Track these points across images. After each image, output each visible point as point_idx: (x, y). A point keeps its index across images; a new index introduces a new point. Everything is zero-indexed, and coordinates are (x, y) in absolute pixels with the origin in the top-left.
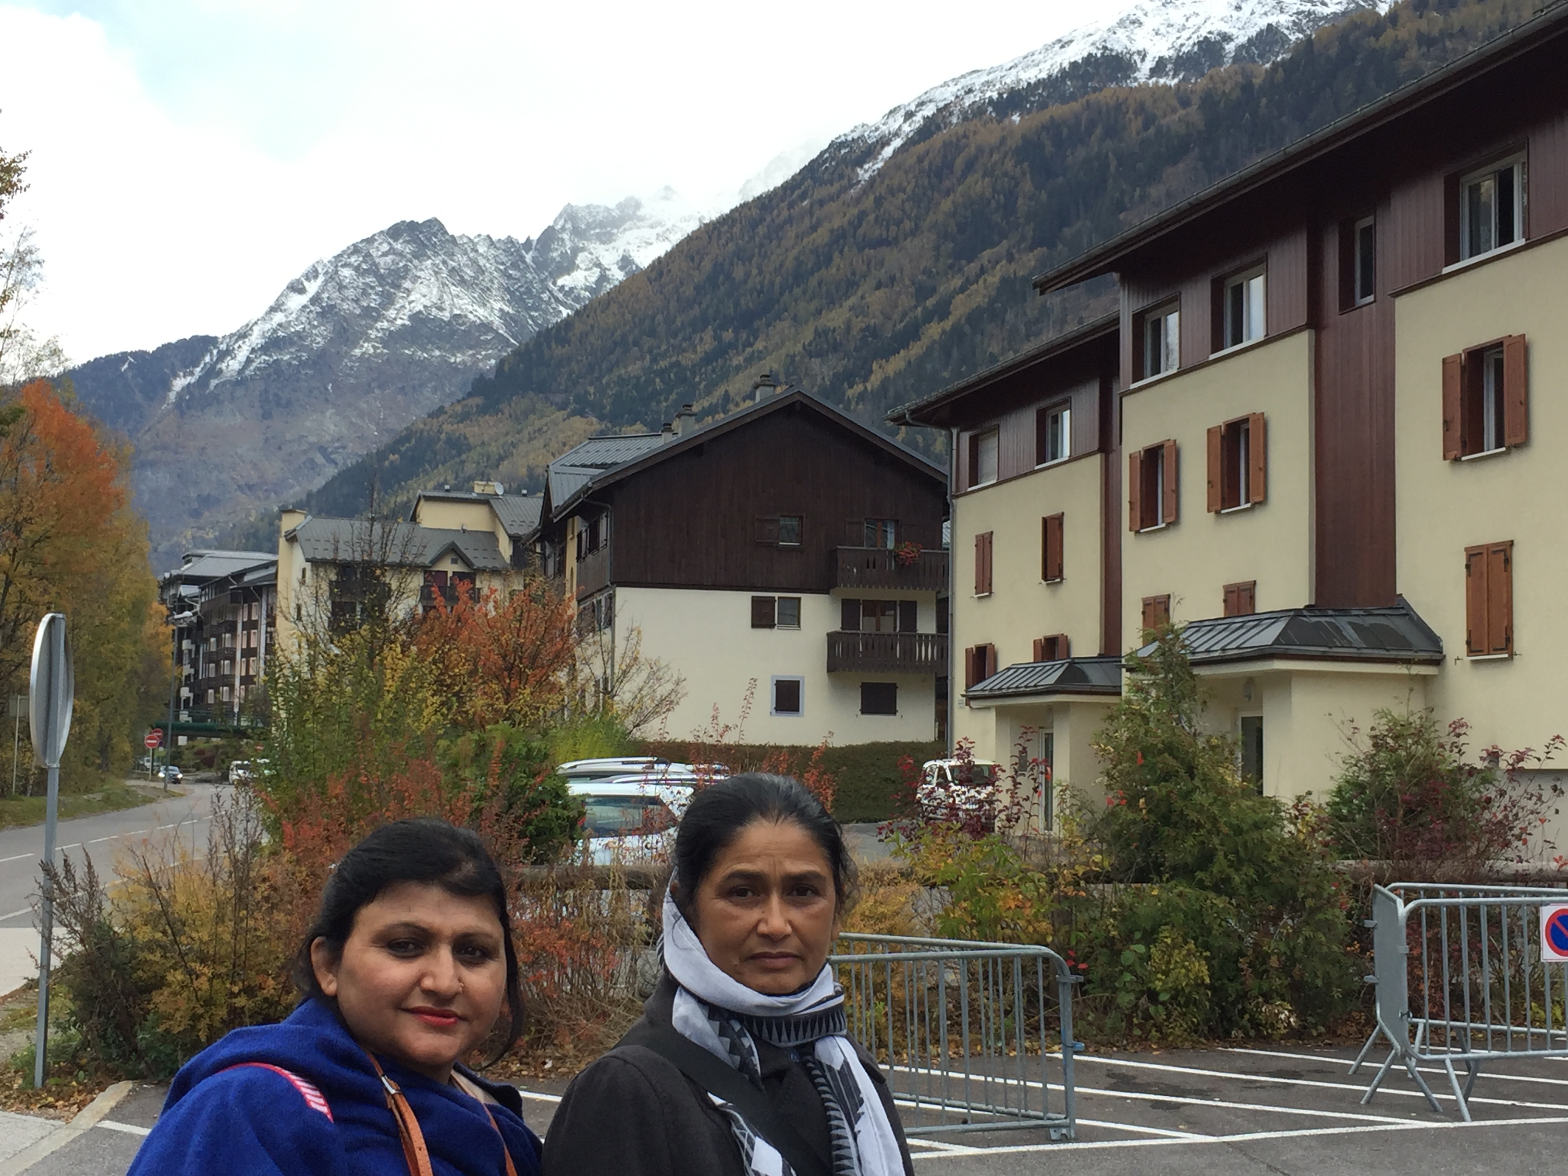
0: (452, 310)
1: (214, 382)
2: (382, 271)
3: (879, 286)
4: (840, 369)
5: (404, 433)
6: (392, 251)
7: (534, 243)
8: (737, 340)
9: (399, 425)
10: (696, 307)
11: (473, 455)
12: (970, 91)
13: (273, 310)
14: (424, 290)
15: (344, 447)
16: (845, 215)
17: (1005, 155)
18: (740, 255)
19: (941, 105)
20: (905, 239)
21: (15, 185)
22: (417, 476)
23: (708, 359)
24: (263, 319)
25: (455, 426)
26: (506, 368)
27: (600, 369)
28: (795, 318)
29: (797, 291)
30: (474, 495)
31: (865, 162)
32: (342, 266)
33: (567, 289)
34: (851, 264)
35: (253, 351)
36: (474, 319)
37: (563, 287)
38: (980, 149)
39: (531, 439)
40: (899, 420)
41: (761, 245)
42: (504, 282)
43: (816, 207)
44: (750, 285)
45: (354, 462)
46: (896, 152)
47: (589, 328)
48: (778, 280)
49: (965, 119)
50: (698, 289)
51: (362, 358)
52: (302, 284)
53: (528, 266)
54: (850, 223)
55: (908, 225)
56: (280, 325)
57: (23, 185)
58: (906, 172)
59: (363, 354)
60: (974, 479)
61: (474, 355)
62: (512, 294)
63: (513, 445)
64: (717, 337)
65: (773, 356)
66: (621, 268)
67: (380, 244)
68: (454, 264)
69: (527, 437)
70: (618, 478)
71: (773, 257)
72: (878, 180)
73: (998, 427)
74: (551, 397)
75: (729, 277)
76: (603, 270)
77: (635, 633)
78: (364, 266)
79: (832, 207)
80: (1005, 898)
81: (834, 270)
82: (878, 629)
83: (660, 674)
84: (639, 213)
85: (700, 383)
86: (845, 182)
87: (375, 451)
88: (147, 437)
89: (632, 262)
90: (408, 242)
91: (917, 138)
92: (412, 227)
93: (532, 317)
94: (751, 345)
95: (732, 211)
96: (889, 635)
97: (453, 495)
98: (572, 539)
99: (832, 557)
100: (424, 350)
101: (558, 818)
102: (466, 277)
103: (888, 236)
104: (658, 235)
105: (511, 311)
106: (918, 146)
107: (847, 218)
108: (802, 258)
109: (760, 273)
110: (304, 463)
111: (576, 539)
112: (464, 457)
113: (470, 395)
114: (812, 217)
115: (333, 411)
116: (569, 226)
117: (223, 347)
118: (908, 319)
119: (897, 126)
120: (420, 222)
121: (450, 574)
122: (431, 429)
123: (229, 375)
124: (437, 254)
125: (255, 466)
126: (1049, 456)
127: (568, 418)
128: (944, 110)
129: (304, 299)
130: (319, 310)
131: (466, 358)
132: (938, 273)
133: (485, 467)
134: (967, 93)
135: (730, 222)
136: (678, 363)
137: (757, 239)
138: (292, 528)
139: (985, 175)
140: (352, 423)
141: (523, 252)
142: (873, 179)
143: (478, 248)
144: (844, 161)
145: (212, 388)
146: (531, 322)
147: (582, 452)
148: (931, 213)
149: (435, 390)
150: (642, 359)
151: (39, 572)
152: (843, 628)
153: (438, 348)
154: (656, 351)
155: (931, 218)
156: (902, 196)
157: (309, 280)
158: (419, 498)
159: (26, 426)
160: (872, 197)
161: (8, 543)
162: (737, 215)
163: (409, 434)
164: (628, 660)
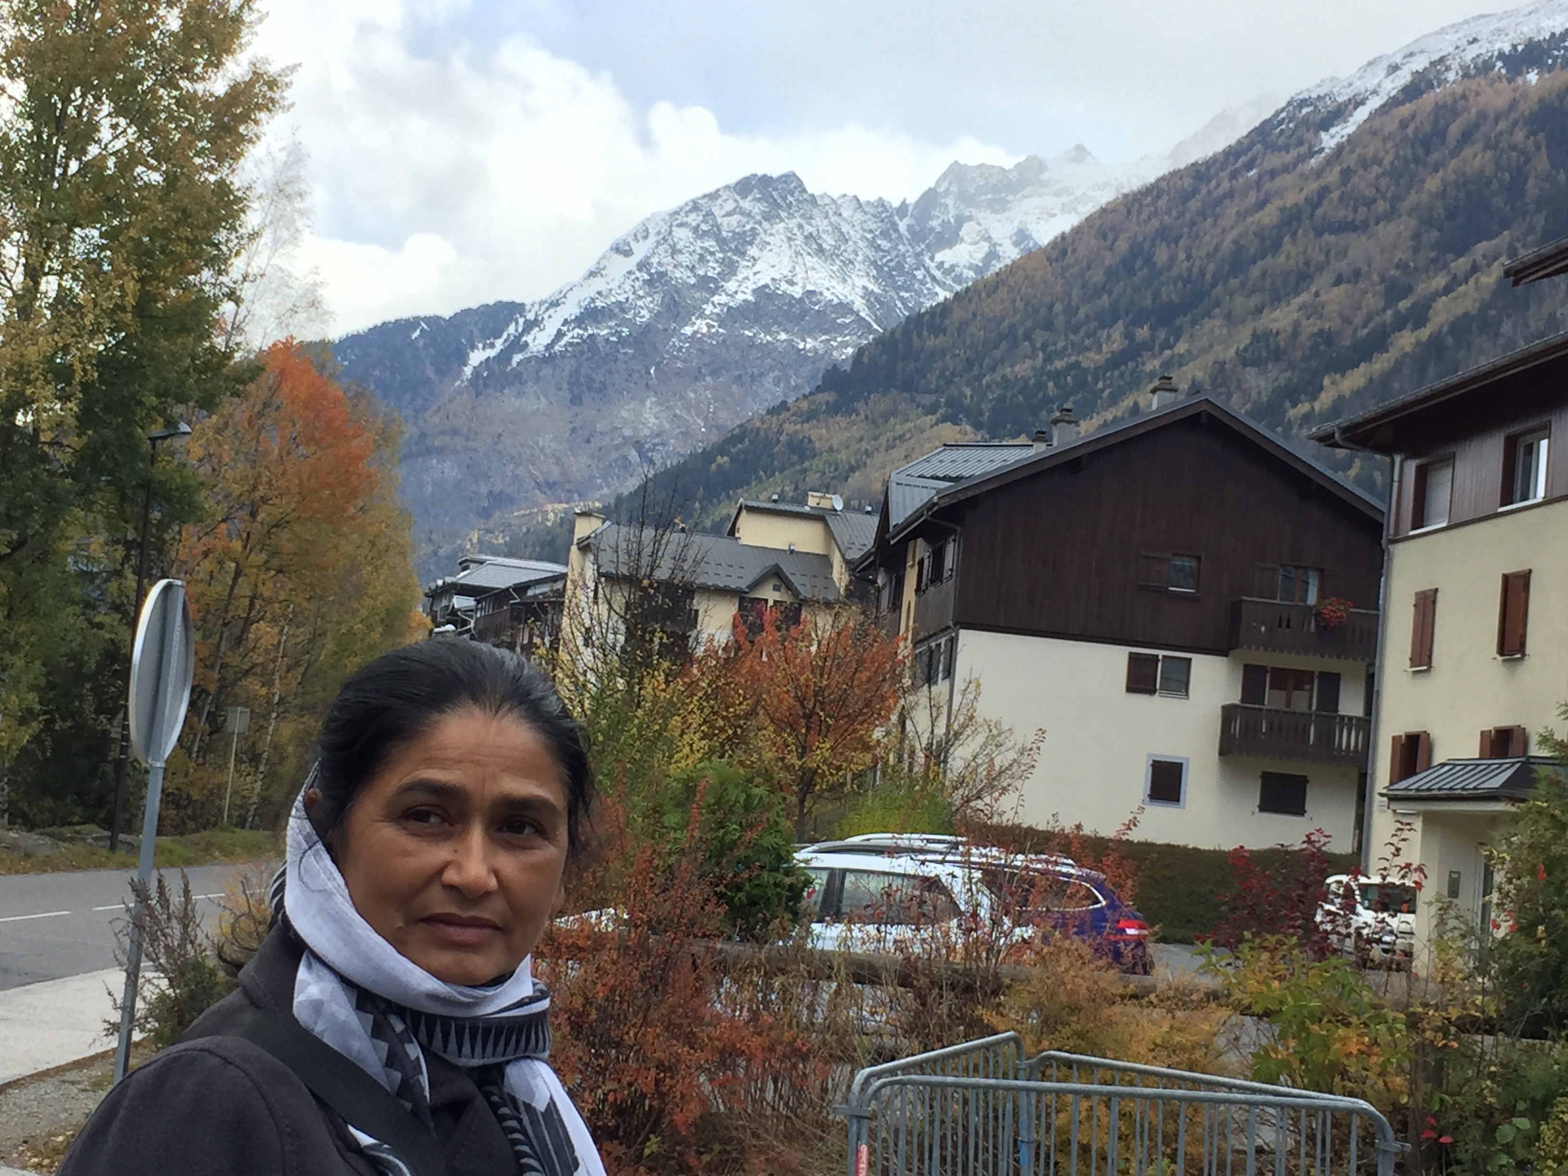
0: (805, 285)
1: (517, 358)
2: (724, 234)
3: (1338, 281)
4: (1282, 382)
5: (737, 430)
6: (738, 210)
7: (910, 208)
8: (1154, 341)
9: (731, 421)
10: (1105, 297)
11: (817, 463)
12: (1475, 40)
13: (592, 274)
14: (773, 260)
15: (663, 444)
16: (1302, 190)
17: (1515, 124)
18: (1165, 235)
19: (1435, 57)
20: (1377, 224)
21: (278, 102)
22: (748, 484)
23: (1116, 361)
24: (580, 284)
25: (798, 427)
26: (866, 360)
27: (981, 367)
28: (1229, 317)
29: (1234, 282)
30: (807, 509)
31: (1333, 125)
32: (677, 226)
33: (946, 266)
34: (1305, 252)
35: (566, 322)
36: (830, 297)
37: (942, 263)
38: (1482, 115)
39: (890, 447)
40: (1327, 440)
41: (1193, 223)
42: (871, 253)
43: (1266, 178)
44: (1175, 272)
45: (675, 463)
46: (1372, 116)
47: (970, 316)
48: (1211, 267)
49: (1466, 75)
50: (1110, 273)
51: (693, 338)
52: (628, 244)
53: (900, 236)
54: (1306, 200)
55: (1381, 206)
56: (599, 293)
57: (287, 103)
58: (1384, 140)
59: (695, 332)
60: (1419, 521)
61: (828, 341)
62: (879, 268)
63: (867, 453)
64: (1129, 335)
66: (1016, 244)
67: (725, 201)
68: (811, 229)
69: (884, 444)
70: (970, 494)
71: (1207, 238)
72: (1347, 149)
73: (1453, 457)
74: (919, 398)
75: (1149, 261)
76: (993, 245)
77: (973, 686)
78: (704, 227)
79: (1286, 179)
81: (1283, 258)
82: (1288, 705)
83: (1000, 739)
84: (1042, 177)
85: (1103, 390)
86: (1304, 149)
87: (700, 451)
88: (436, 419)
89: (1029, 237)
90: (758, 200)
91: (1401, 97)
92: (765, 181)
93: (901, 299)
94: (1171, 347)
95: (1159, 180)
96: (1302, 714)
97: (780, 506)
98: (912, 566)
99: (1235, 611)
100: (768, 332)
102: (825, 246)
103: (1354, 220)
104: (1064, 205)
105: (877, 290)
106: (1402, 108)
107: (1303, 196)
108: (1243, 242)
109: (1188, 258)
110: (616, 461)
111: (916, 567)
112: (806, 464)
113: (819, 389)
114: (1259, 191)
115: (654, 399)
116: (954, 189)
117: (531, 316)
118: (1372, 325)
119: (1376, 82)
120: (775, 176)
121: (771, 603)
122: (769, 428)
123: (535, 350)
124: (791, 216)
125: (558, 462)
126: (1518, 494)
127: (937, 424)
128: (1439, 64)
129: (630, 264)
130: (647, 277)
131: (817, 344)
132: (1416, 269)
133: (831, 479)
134: (1470, 43)
136: (1077, 364)
137: (1188, 216)
138: (586, 535)
139: (1486, 148)
140: (675, 415)
141: (896, 218)
142: (1340, 148)
143: (842, 211)
144: (1305, 122)
145: (514, 364)
146: (899, 305)
147: (934, 460)
148: (1412, 192)
149: (777, 382)
150: (1033, 356)
151: (275, 562)
152: (1243, 700)
153: (784, 330)
154: (1051, 348)
155: (1412, 198)
156: (1376, 170)
157: (636, 239)
158: (740, 509)
159: (270, 388)
160: (1337, 169)
161: (242, 526)
162: (1164, 184)
163: (743, 433)
164: (961, 719)
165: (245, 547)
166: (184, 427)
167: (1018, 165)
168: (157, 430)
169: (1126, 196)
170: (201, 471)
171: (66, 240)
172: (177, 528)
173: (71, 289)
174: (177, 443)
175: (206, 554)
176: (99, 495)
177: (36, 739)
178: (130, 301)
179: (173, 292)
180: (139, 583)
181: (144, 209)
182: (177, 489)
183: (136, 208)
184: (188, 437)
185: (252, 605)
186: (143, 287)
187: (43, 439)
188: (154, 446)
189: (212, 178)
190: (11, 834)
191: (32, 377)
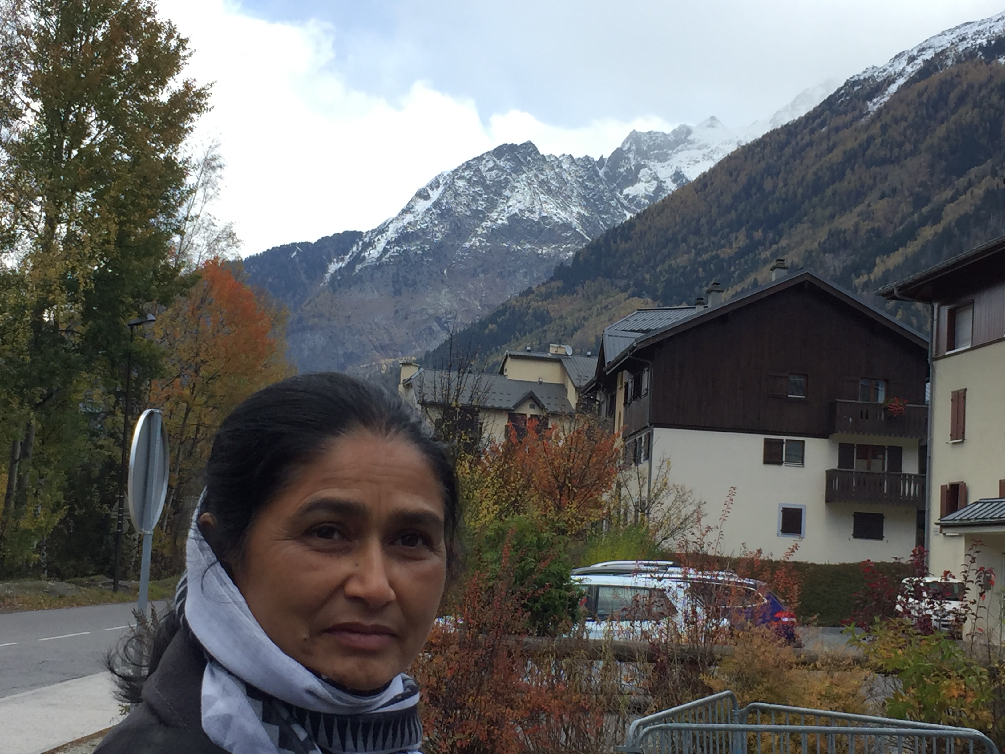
0: (540, 213)
1: (359, 267)
2: (488, 182)
3: (882, 197)
4: (849, 262)
5: (501, 307)
6: (496, 167)
7: (606, 161)
8: (765, 239)
9: (497, 302)
10: (733, 212)
11: (553, 326)
12: (964, 39)
13: (405, 211)
14: (520, 197)
15: (455, 318)
16: (856, 139)
17: (992, 90)
18: (770, 171)
19: (940, 50)
20: (906, 159)
21: (203, 106)
22: (510, 341)
23: (742, 253)
24: (397, 219)
25: (540, 303)
26: (581, 258)
27: (655, 260)
28: (813, 222)
29: (815, 200)
30: (549, 355)
31: (874, 97)
32: (458, 179)
33: (630, 197)
34: (860, 178)
35: (389, 243)
36: (557, 220)
37: (628, 195)
38: (971, 86)
39: (599, 314)
40: (889, 295)
41: (787, 163)
42: (582, 191)
43: (833, 132)
44: (777, 194)
45: (462, 329)
46: (900, 89)
47: (647, 228)
48: (800, 190)
49: (959, 61)
50: (736, 197)
51: (469, 250)
52: (427, 192)
53: (600, 179)
54: (860, 145)
55: (908, 147)
56: (409, 223)
57: (209, 106)
58: (908, 105)
59: (472, 246)
60: (951, 345)
61: (557, 248)
62: (587, 200)
63: (585, 319)
64: (749, 236)
65: (794, 251)
66: (674, 181)
67: (487, 161)
68: (543, 177)
69: (595, 312)
70: (657, 340)
71: (797, 172)
72: (884, 111)
73: (972, 303)
74: (616, 282)
75: (760, 188)
76: (660, 182)
77: (665, 464)
78: (475, 179)
79: (846, 132)
80: (948, 688)
81: (846, 183)
82: (869, 468)
83: (685, 497)
84: (689, 138)
85: (734, 272)
86: (857, 113)
87: (477, 321)
88: (308, 308)
89: (683, 176)
90: (508, 160)
91: (917, 77)
92: (512, 148)
93: (602, 219)
94: (777, 243)
95: (764, 136)
96: (879, 474)
97: (533, 354)
98: (621, 388)
99: (832, 409)
100: (519, 244)
101: (560, 597)
102: (552, 187)
103: (891, 157)
104: (704, 155)
105: (586, 214)
106: (918, 84)
107: (858, 142)
108: (820, 174)
109: (785, 185)
110: (424, 330)
111: (624, 389)
112: (546, 327)
113: (552, 279)
114: (828, 141)
115: (447, 290)
116: (634, 148)
117: (367, 240)
118: (906, 222)
119: (901, 68)
120: (519, 144)
121: (529, 416)
122: (521, 305)
123: (370, 261)
124: (530, 170)
125: (387, 331)
127: (628, 298)
128: (942, 55)
129: (428, 204)
130: (439, 212)
131: (549, 250)
132: (932, 186)
133: (563, 335)
134: (960, 41)
135: (762, 145)
136: (717, 256)
137: (784, 159)
138: (408, 377)
139: (974, 106)
140: (461, 300)
141: (598, 168)
142: (880, 111)
143: (563, 164)
144: (857, 96)
145: (357, 271)
146: (601, 223)
147: (631, 320)
148: (928, 138)
149: (525, 275)
150: (688, 252)
151: (211, 402)
152: (839, 467)
153: (529, 242)
154: (699, 246)
155: (928, 141)
156: (904, 124)
157: (432, 189)
158: (507, 356)
159: (205, 290)
160: (878, 125)
161: (189, 379)
162: (768, 139)
163: (505, 308)
164: (659, 485)
165: (192, 393)
166: (151, 317)
167: (674, 132)
168: (134, 319)
169: (743, 147)
170: (163, 345)
171: (71, 199)
172: (148, 383)
173: (75, 232)
174: (147, 327)
175: (168, 399)
176: (98, 363)
177: (62, 521)
178: (113, 237)
179: (140, 230)
180: (126, 418)
181: (119, 177)
182: (148, 357)
183: (115, 177)
184: (154, 323)
185: (198, 430)
186: (120, 227)
187: (61, 328)
188: (132, 329)
189: (162, 156)
190: (50, 583)
191: (53, 288)
